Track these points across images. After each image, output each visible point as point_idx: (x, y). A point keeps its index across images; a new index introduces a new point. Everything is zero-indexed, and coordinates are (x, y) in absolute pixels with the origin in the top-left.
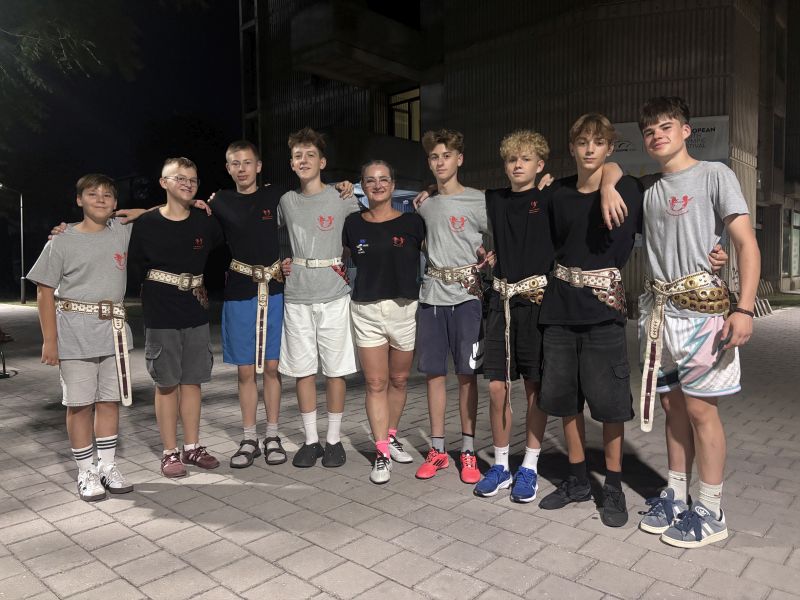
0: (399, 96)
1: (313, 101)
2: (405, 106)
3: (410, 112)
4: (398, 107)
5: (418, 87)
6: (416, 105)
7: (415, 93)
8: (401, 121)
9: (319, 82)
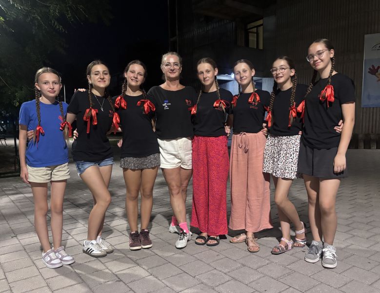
0: (251, 24)
1: (205, 30)
2: (255, 30)
3: (257, 33)
4: (251, 30)
5: (262, 18)
6: (261, 29)
7: (260, 22)
8: (252, 38)
9: (208, 20)
